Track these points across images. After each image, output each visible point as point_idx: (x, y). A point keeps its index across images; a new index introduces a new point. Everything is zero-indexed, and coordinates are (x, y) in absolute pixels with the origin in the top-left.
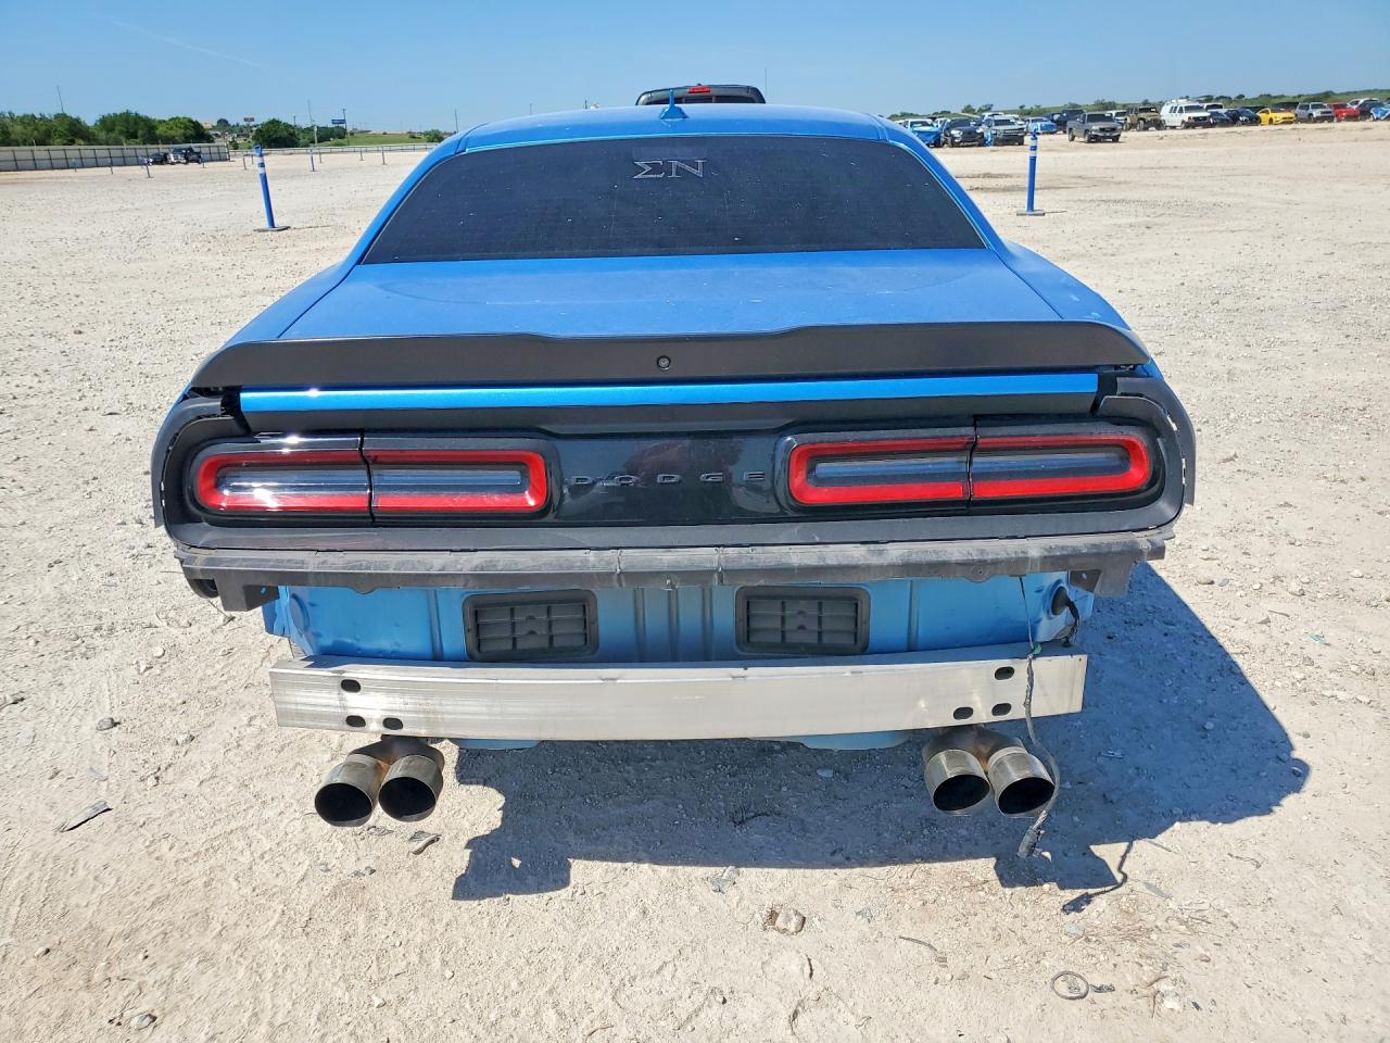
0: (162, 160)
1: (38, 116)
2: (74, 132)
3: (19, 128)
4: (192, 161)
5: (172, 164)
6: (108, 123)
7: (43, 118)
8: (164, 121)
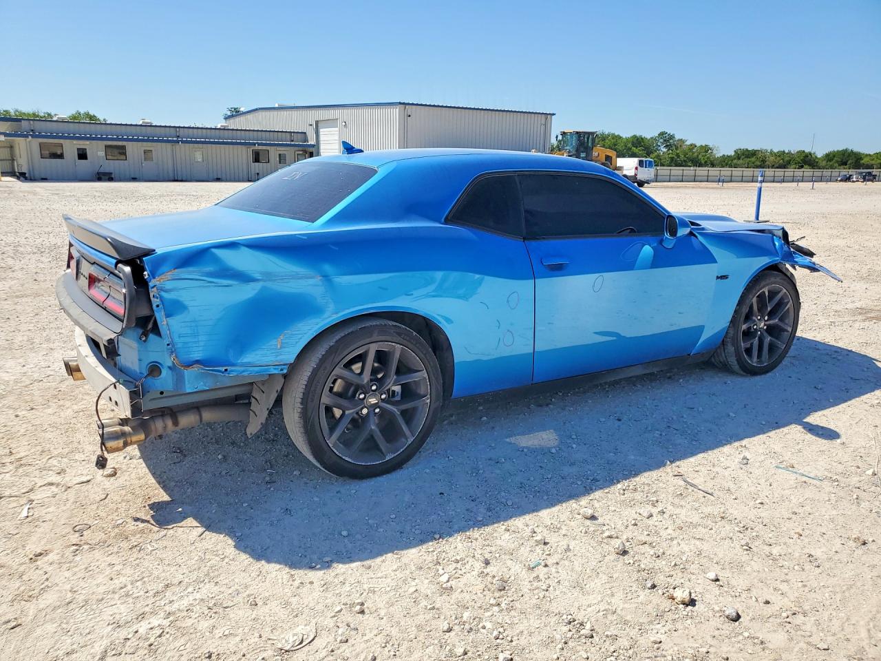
0: (847, 179)
1: (786, 151)
2: (806, 161)
3: (772, 158)
4: (868, 180)
5: (853, 182)
6: (830, 157)
7: (789, 153)
8: (870, 155)
